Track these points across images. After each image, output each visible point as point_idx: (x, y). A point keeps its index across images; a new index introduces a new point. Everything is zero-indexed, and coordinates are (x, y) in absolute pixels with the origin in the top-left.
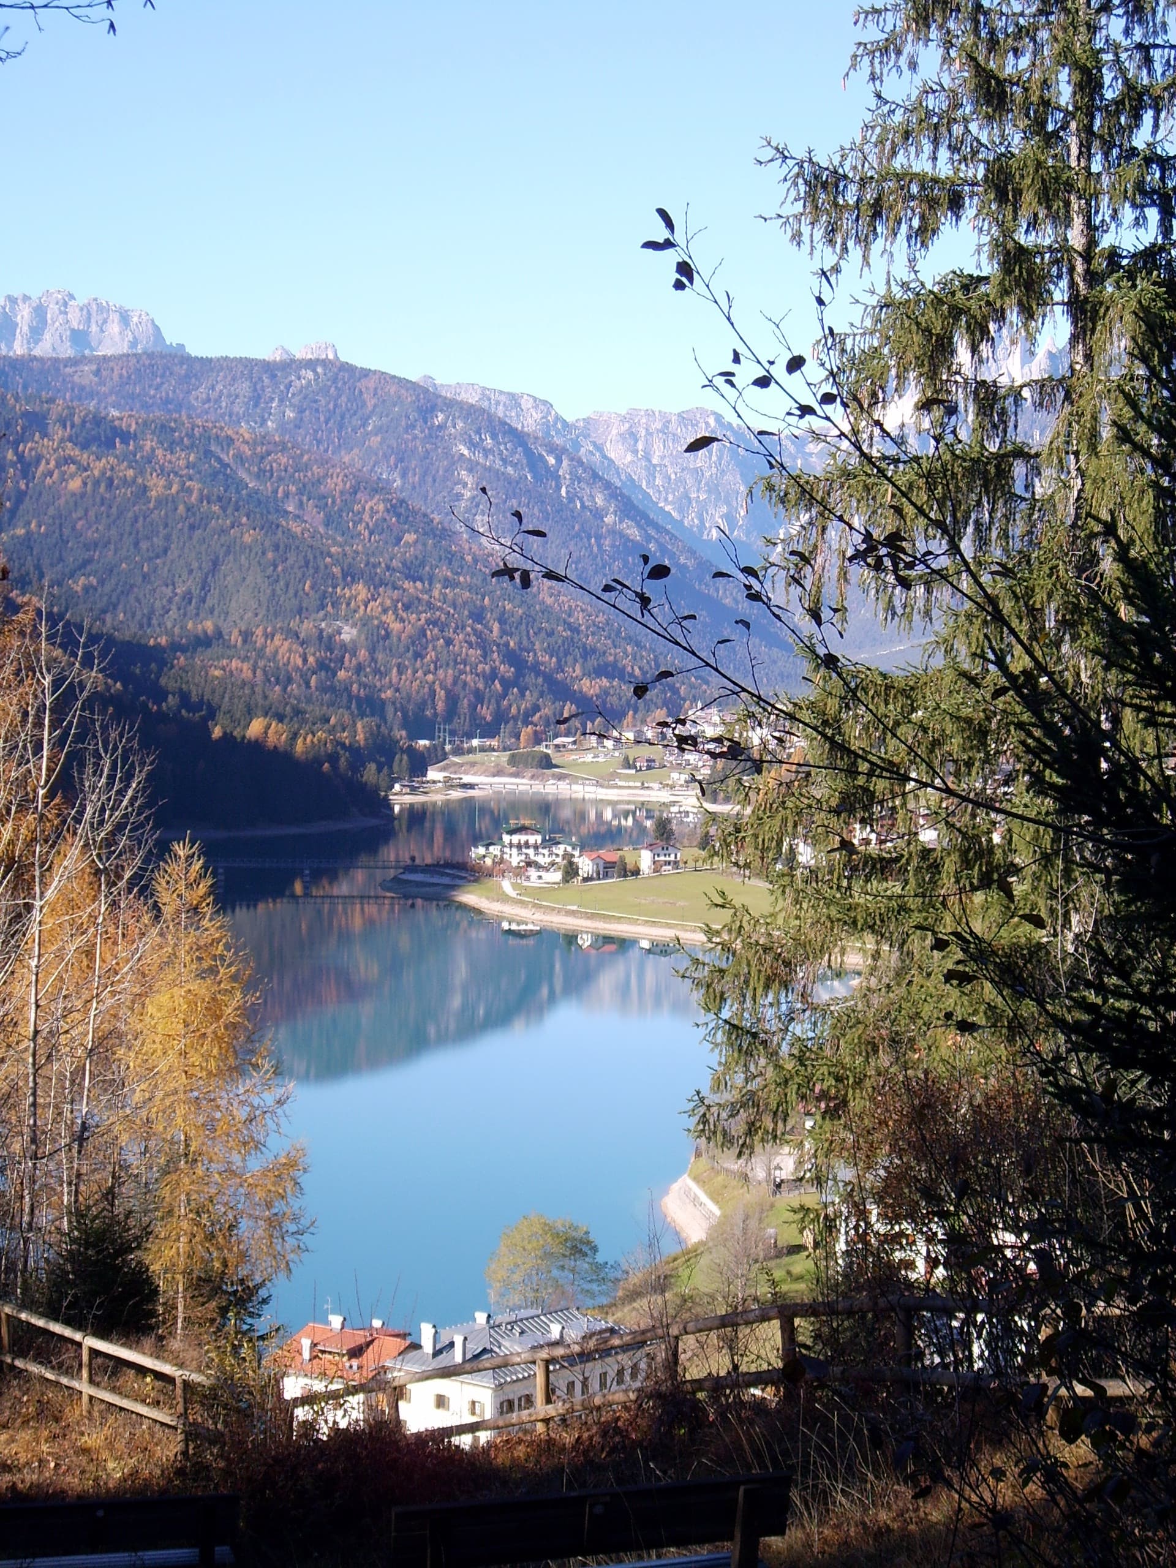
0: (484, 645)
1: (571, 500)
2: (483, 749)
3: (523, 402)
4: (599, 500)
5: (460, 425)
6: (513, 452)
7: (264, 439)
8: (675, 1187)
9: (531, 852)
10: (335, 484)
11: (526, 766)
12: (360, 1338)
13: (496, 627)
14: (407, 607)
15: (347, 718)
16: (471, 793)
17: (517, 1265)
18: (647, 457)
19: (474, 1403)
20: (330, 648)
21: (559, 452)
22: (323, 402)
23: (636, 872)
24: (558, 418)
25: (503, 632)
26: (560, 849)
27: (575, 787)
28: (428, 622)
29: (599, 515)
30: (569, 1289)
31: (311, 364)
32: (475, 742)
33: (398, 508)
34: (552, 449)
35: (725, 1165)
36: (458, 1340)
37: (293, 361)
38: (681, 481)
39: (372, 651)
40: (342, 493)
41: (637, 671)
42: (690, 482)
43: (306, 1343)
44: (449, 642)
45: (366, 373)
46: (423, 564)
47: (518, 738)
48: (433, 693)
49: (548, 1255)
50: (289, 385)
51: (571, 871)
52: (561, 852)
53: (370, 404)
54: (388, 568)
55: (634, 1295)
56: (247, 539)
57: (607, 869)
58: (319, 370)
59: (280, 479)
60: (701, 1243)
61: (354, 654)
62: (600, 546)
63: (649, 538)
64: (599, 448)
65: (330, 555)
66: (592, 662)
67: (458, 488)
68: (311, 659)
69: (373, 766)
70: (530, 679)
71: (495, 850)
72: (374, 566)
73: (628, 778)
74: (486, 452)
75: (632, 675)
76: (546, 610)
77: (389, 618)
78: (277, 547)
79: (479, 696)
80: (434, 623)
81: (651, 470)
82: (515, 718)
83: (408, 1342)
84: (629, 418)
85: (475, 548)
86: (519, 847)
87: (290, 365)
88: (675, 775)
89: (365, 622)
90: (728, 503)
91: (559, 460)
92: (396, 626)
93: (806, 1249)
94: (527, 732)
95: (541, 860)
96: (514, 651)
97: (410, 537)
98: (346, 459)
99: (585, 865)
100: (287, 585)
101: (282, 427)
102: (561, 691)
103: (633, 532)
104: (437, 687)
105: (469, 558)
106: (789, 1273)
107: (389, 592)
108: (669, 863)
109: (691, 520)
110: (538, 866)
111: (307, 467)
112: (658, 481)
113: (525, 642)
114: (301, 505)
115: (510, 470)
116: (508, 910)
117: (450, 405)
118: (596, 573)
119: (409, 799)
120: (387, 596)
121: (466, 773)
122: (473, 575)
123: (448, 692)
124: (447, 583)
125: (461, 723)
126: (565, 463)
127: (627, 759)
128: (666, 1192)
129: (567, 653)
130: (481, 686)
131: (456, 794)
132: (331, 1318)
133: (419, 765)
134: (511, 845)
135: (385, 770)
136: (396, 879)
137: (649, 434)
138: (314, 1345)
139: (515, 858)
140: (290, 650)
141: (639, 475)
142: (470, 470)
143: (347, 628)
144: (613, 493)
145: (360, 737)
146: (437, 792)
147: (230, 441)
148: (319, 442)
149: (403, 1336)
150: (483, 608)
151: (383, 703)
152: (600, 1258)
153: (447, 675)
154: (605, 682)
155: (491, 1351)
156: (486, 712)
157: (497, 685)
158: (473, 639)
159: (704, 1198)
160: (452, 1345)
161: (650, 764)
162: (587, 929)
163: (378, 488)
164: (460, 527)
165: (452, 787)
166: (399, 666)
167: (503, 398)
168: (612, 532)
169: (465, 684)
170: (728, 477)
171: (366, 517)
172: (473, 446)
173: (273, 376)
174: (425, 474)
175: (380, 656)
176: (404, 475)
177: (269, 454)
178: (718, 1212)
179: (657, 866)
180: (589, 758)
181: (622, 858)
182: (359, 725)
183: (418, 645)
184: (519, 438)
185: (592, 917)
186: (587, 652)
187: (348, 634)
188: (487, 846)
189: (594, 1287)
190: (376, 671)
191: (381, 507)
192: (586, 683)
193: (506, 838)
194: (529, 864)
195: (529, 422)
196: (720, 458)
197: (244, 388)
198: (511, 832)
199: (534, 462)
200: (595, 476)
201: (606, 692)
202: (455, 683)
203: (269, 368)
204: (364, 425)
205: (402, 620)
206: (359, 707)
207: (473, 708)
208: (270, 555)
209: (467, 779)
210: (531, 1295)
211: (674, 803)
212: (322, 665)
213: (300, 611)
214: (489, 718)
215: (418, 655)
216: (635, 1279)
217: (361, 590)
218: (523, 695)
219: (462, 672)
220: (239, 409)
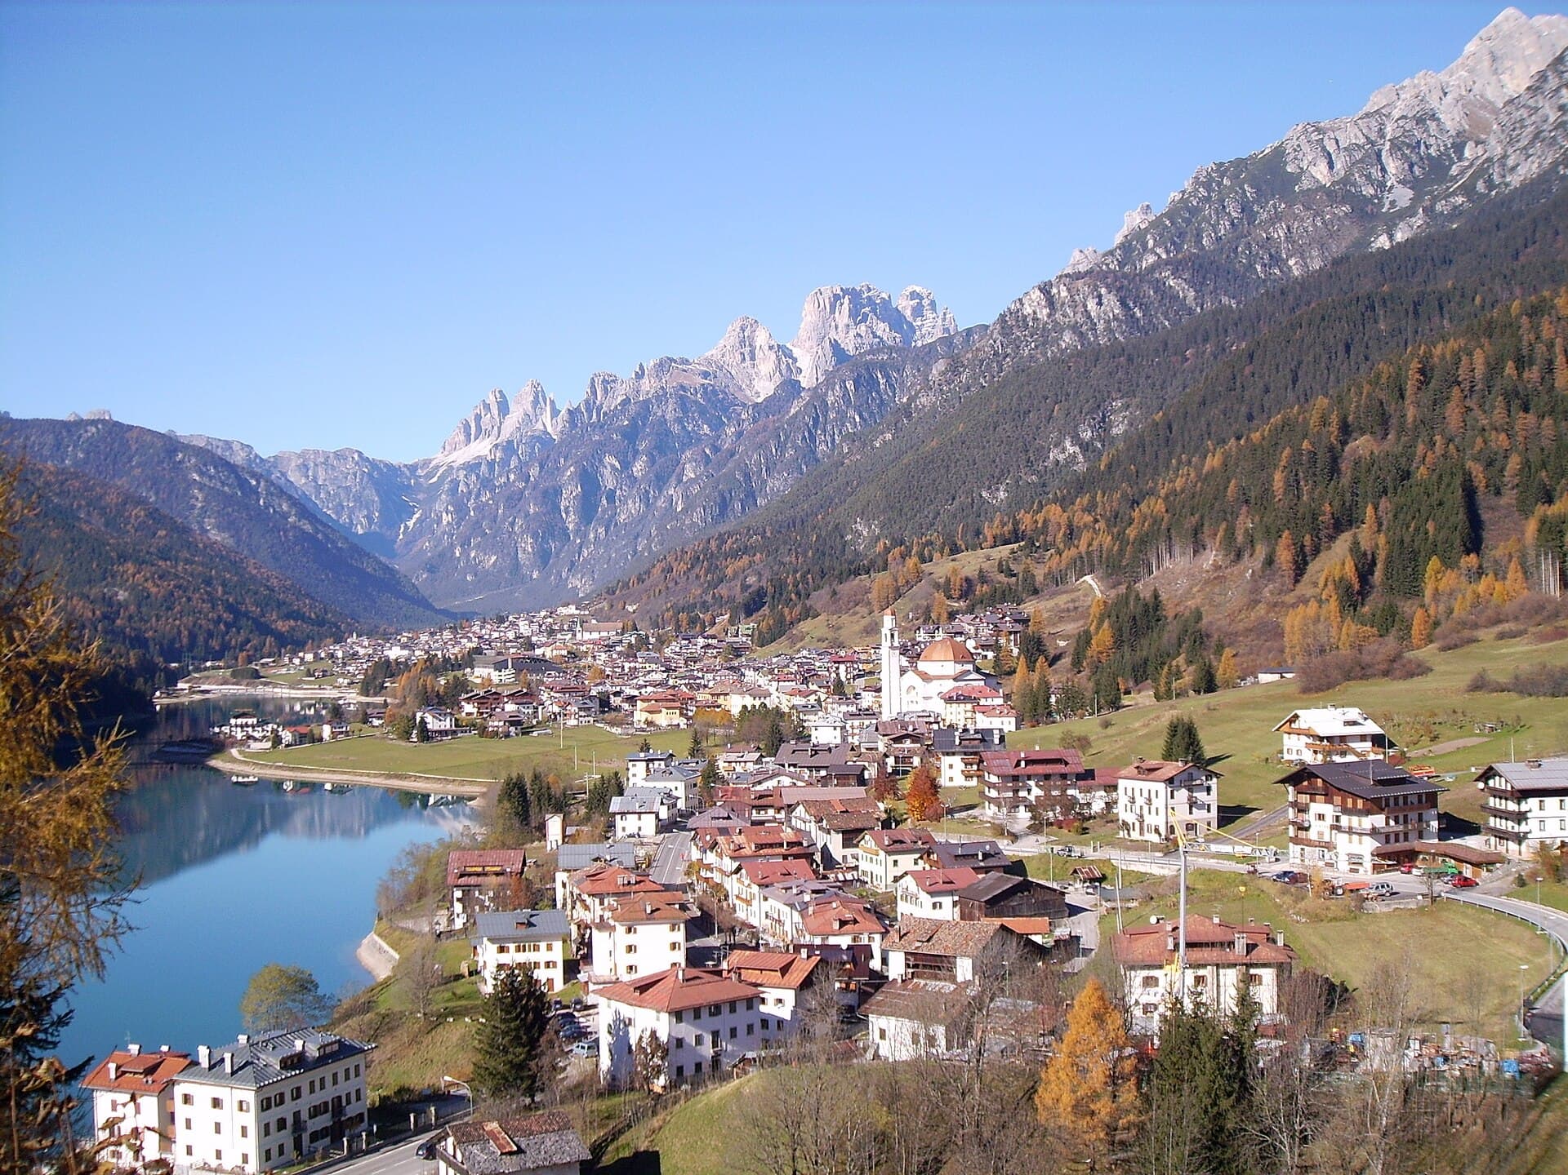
0: (212, 601)
1: (267, 508)
2: (213, 668)
3: (234, 446)
4: (285, 507)
5: (193, 460)
6: (228, 478)
7: (63, 471)
8: (365, 941)
9: (250, 729)
10: (112, 499)
11: (243, 677)
12: (154, 1059)
13: (220, 589)
14: (160, 578)
15: (123, 650)
16: (207, 696)
17: (262, 1001)
18: (315, 480)
19: (241, 1102)
20: (110, 605)
21: (258, 478)
22: (102, 447)
23: (321, 739)
24: (256, 456)
25: (225, 593)
26: (269, 727)
27: (276, 690)
28: (175, 586)
29: (285, 516)
30: (300, 1015)
31: (93, 422)
32: (208, 664)
33: (154, 514)
34: (254, 475)
35: (402, 924)
36: (227, 1056)
37: (82, 420)
38: (337, 495)
39: (139, 606)
40: (116, 505)
41: (313, 615)
42: (342, 495)
43: (112, 1066)
44: (189, 599)
45: (131, 428)
46: (171, 549)
47: (237, 660)
48: (180, 632)
49: (283, 992)
50: (80, 437)
51: (277, 740)
52: (270, 729)
53: (134, 448)
54: (148, 552)
55: (348, 1015)
56: (54, 535)
57: (301, 739)
58: (100, 426)
59: (75, 497)
60: (389, 978)
61: (126, 609)
62: (286, 537)
63: (317, 531)
64: (284, 474)
65: (109, 545)
66: (284, 610)
67: (193, 501)
68: (98, 612)
69: (142, 680)
70: (243, 622)
71: (226, 729)
72: (139, 551)
73: (310, 682)
74: (211, 478)
75: (310, 618)
76: (253, 577)
77: (149, 584)
78: (73, 541)
79: (210, 635)
80: (179, 587)
81: (318, 488)
82: (235, 648)
83: (188, 1062)
84: (303, 455)
85: (205, 538)
86: (242, 726)
87: (80, 424)
88: (341, 680)
89: (133, 588)
90: (368, 509)
91: (258, 483)
92: (154, 590)
93: (464, 977)
94: (242, 656)
95: (256, 734)
96: (232, 605)
97: (162, 533)
98: (119, 483)
99: (287, 736)
100: (81, 565)
101: (75, 463)
102: (264, 629)
103: (308, 528)
104: (182, 629)
105: (201, 545)
106: (454, 994)
107: (149, 568)
108: (342, 733)
109: (344, 519)
110: (255, 739)
111: (92, 489)
112: (322, 495)
113: (239, 598)
114: (89, 514)
115: (226, 488)
116: (237, 768)
117: (187, 448)
118: (284, 553)
119: (166, 701)
120: (147, 571)
121: (203, 683)
122: (204, 556)
123: (190, 633)
124: (187, 562)
125: (199, 651)
126: (262, 484)
127: (309, 670)
128: (359, 946)
129: (267, 605)
130: (211, 627)
131: (197, 697)
132: (131, 1047)
133: (172, 679)
134: (236, 726)
135: (150, 683)
136: (159, 751)
137: (316, 465)
138: (118, 1068)
139: (239, 734)
140: (83, 607)
141: (309, 491)
142: (200, 490)
143: (121, 592)
144: (294, 502)
145: (132, 662)
146: (185, 695)
147: (41, 472)
148: (100, 473)
149: (185, 1057)
150: (211, 577)
151: (146, 640)
152: (320, 992)
153: (189, 620)
154: (292, 623)
155: (252, 1063)
156: (215, 644)
157: (222, 626)
158: (205, 597)
159: (386, 947)
160: (223, 1060)
161: (325, 673)
162: (289, 778)
163: (141, 502)
164: (195, 526)
165: (194, 692)
166: (157, 615)
167: (221, 444)
168: (294, 527)
169: (201, 626)
170: (367, 491)
171: (132, 521)
172: (201, 474)
173: (69, 431)
174: (171, 492)
175: (144, 609)
176: (157, 493)
177: (67, 480)
178: (397, 957)
179: (334, 735)
180: (284, 671)
181: (311, 730)
182: (131, 654)
183: (169, 601)
184: (232, 468)
185: (293, 769)
186: (280, 604)
187: (122, 595)
188: (221, 727)
189: (317, 1012)
190: (141, 619)
191: (142, 513)
192: (280, 623)
193: (233, 721)
194: (249, 737)
195: (239, 458)
196: (362, 480)
197: (50, 439)
198: (236, 717)
199: (242, 484)
200: (282, 491)
201: (293, 628)
202: (194, 626)
203: (65, 425)
204: (130, 460)
205: (158, 586)
206: (131, 643)
207: (206, 642)
208: (69, 545)
209: (204, 687)
210: (273, 1021)
211: (340, 698)
212: (105, 617)
213: (90, 582)
214: (217, 648)
215: (169, 609)
216: (346, 1004)
217: (130, 567)
218: (239, 633)
219: (199, 619)
220: (46, 452)
